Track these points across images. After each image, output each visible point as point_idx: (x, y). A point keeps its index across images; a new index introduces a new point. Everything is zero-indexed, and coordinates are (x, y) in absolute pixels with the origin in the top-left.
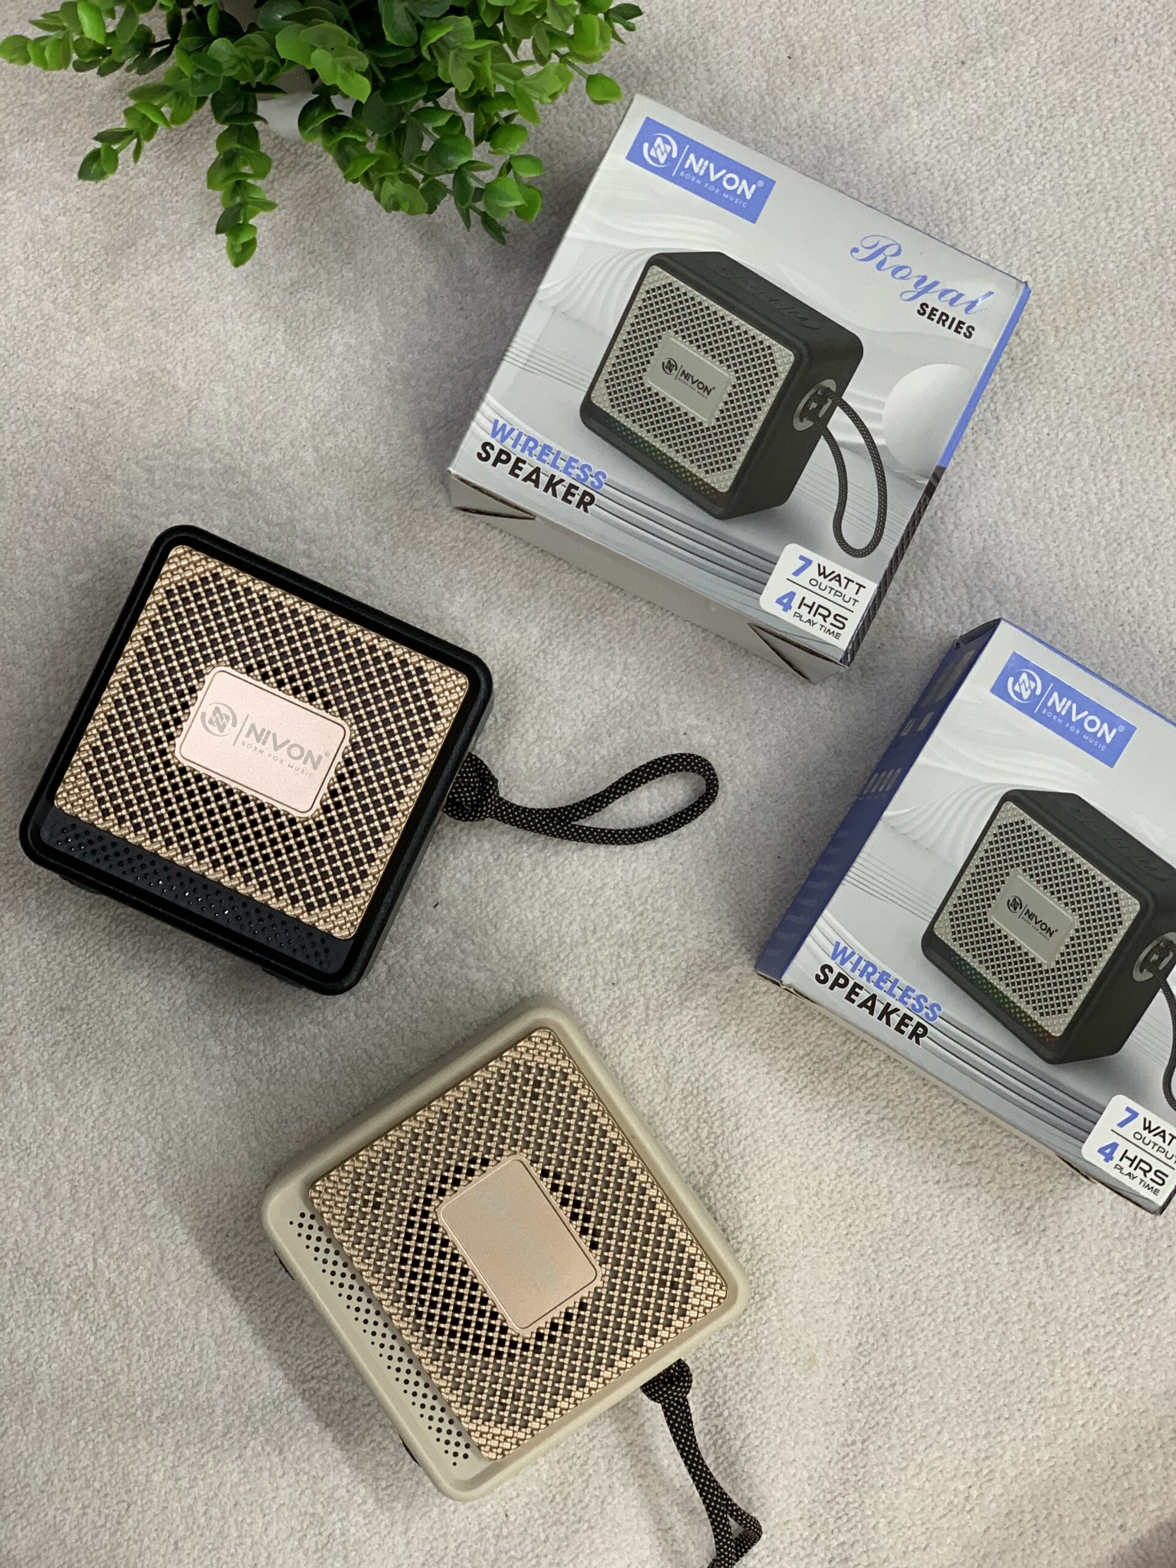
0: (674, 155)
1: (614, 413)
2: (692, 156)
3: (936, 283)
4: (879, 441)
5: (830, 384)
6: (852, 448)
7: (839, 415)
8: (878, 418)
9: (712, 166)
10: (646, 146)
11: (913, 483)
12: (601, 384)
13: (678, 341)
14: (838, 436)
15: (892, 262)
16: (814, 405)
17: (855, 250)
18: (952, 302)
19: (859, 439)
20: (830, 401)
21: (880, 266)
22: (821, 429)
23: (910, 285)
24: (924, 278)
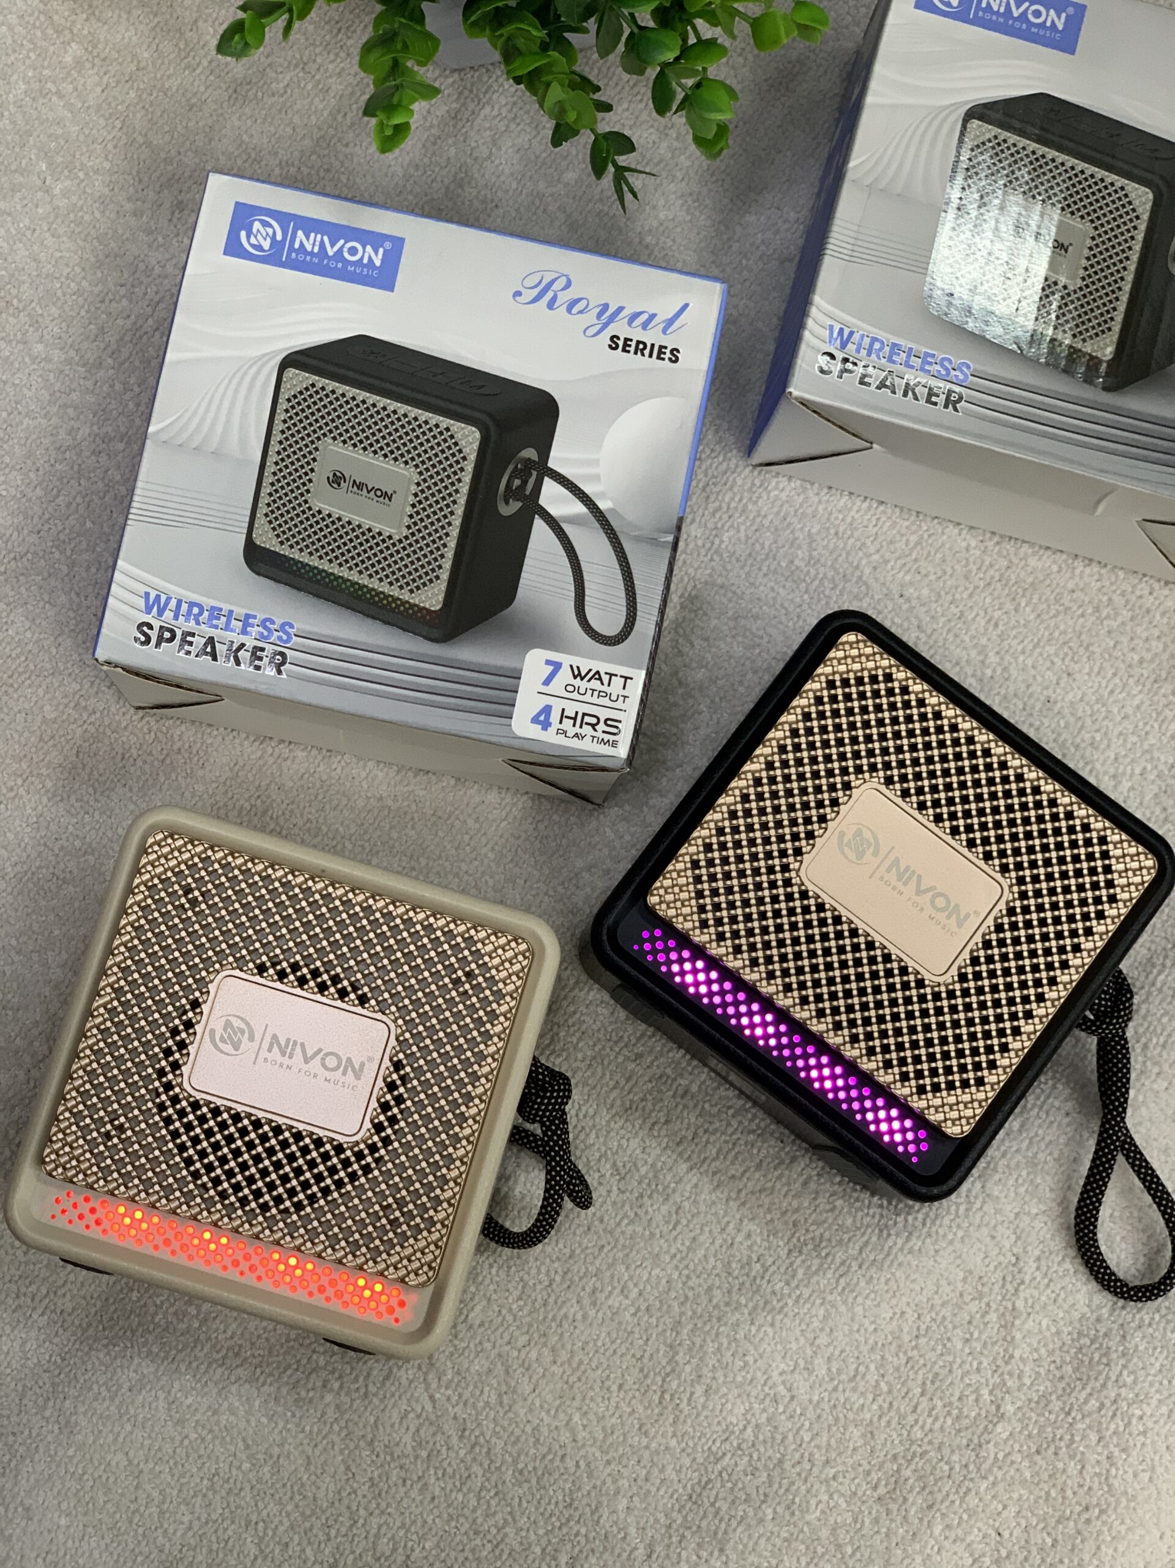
0: (279, 237)
1: (285, 550)
2: (300, 233)
3: (621, 309)
4: (603, 505)
5: (530, 453)
6: (574, 520)
7: (550, 487)
8: (596, 478)
9: (326, 238)
10: (243, 234)
11: (653, 542)
12: (261, 520)
13: (337, 448)
14: (554, 511)
15: (564, 297)
16: (517, 482)
17: (518, 294)
18: (645, 326)
19: (580, 508)
20: (534, 473)
21: (551, 305)
22: (533, 508)
23: (591, 317)
24: (606, 307)
